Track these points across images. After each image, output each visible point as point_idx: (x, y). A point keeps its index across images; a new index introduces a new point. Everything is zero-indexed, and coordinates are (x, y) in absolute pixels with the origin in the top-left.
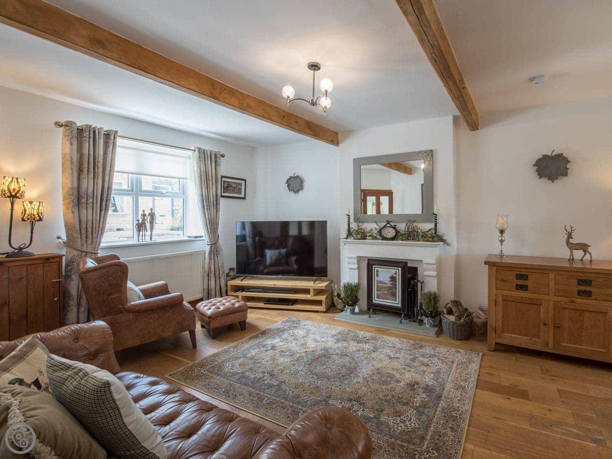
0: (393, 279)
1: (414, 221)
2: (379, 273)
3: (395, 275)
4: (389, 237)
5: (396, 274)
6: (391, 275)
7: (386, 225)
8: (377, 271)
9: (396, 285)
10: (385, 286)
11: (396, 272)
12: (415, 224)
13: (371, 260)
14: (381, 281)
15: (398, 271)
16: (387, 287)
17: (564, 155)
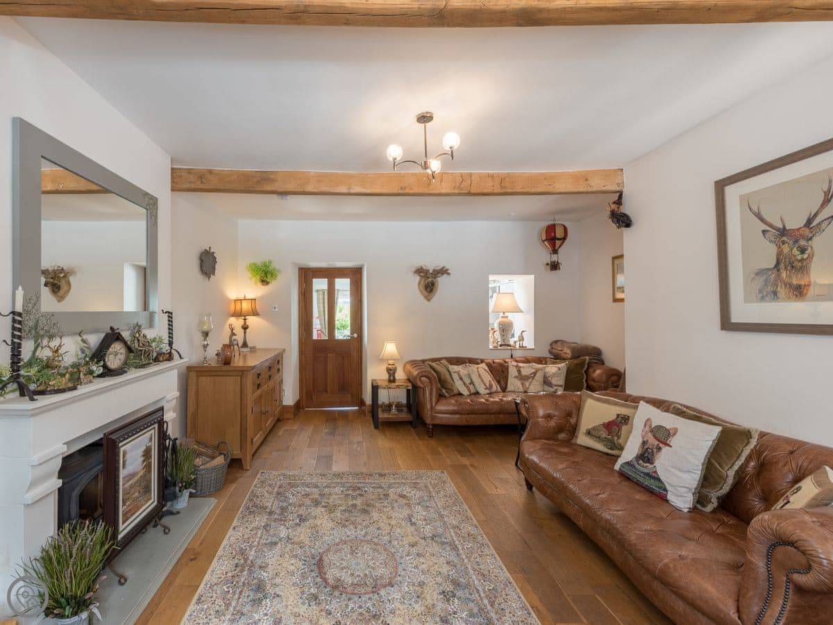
0: (147, 454)
2: (127, 457)
3: (150, 444)
4: (117, 366)
5: (151, 440)
6: (144, 448)
8: (124, 454)
9: (150, 463)
10: (136, 478)
11: (151, 435)
12: (142, 333)
14: (130, 475)
15: (152, 432)
16: (137, 481)
17: (215, 255)
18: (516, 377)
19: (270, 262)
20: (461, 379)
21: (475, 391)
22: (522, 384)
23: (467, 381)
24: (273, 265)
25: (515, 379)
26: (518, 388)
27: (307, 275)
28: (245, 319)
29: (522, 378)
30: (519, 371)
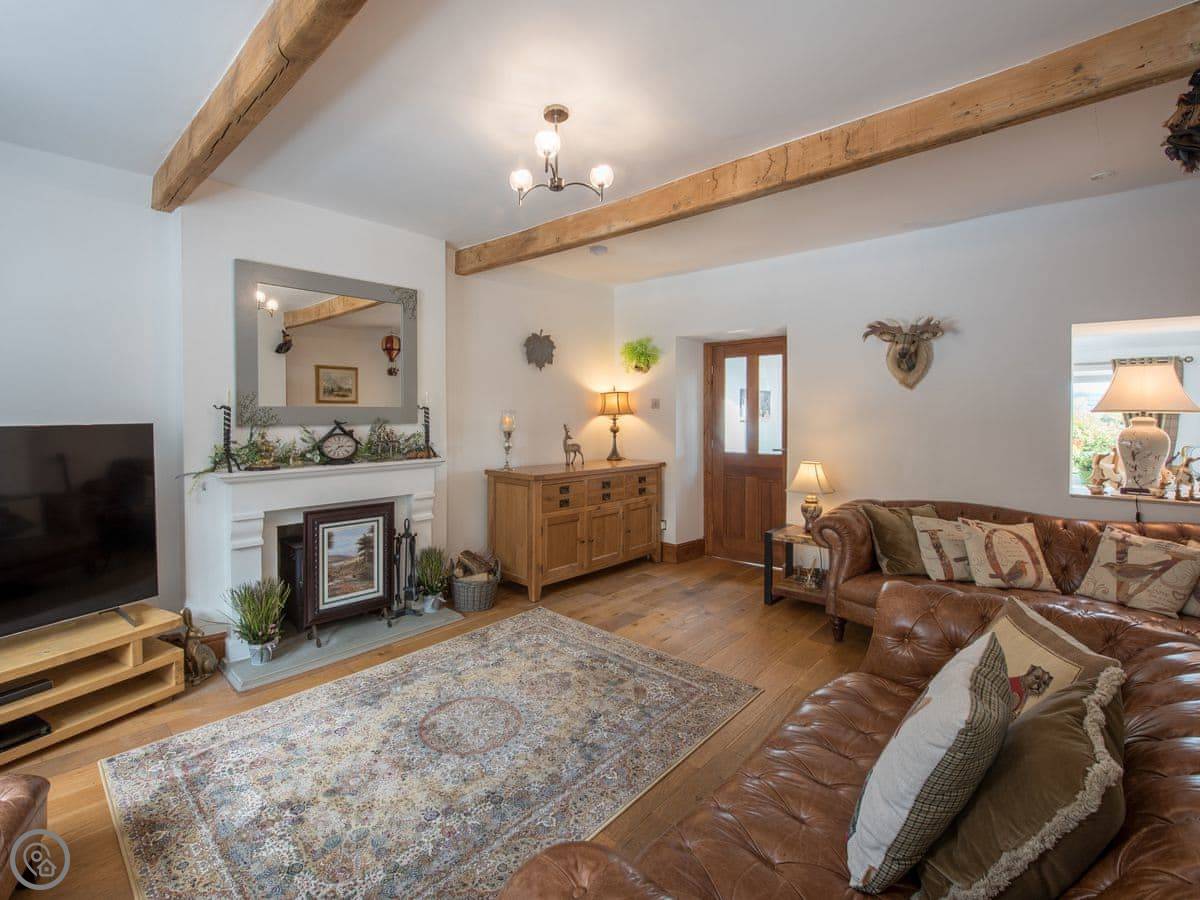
0: (366, 543)
1: (386, 422)
2: (335, 539)
3: (371, 535)
4: (341, 456)
5: (372, 531)
6: (362, 536)
7: (334, 430)
8: (330, 536)
9: (371, 555)
10: (348, 562)
11: (373, 527)
12: (388, 428)
13: (312, 513)
14: (339, 556)
15: (375, 524)
16: (351, 565)
17: (551, 338)
18: (1109, 566)
19: (649, 340)
20: (938, 547)
21: (964, 576)
22: (1120, 585)
23: (951, 553)
24: (654, 343)
25: (1106, 571)
26: (1105, 592)
27: (715, 353)
28: (615, 420)
29: (1123, 569)
30: (1122, 554)
